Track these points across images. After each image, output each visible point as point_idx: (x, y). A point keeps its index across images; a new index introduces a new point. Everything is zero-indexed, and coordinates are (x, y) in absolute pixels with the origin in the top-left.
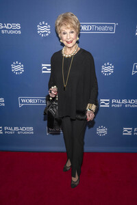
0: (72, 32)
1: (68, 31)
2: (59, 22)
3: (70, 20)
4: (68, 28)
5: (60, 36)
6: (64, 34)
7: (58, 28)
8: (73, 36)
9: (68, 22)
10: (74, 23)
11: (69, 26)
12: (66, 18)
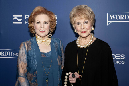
0: (86, 23)
1: (82, 21)
2: (73, 13)
3: (84, 11)
4: (82, 19)
5: (74, 26)
6: (78, 24)
7: (72, 19)
8: (87, 26)
9: (82, 13)
10: (88, 14)
11: (83, 17)
12: (79, 10)
